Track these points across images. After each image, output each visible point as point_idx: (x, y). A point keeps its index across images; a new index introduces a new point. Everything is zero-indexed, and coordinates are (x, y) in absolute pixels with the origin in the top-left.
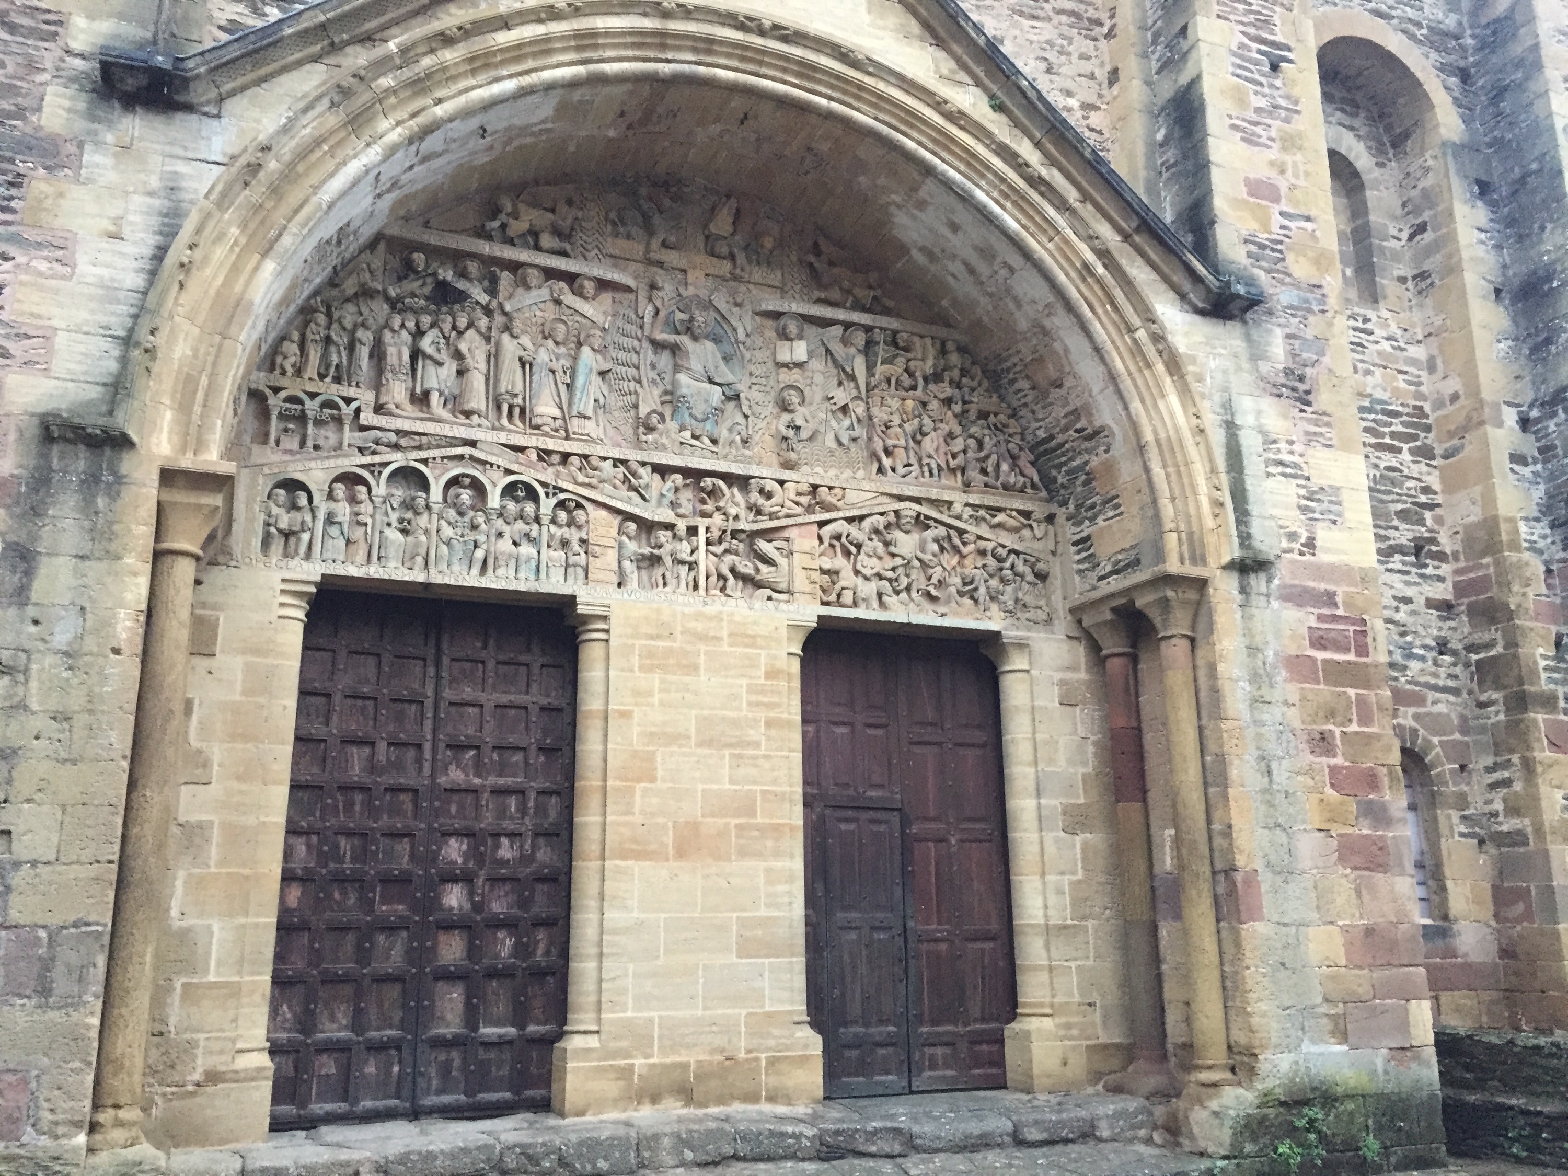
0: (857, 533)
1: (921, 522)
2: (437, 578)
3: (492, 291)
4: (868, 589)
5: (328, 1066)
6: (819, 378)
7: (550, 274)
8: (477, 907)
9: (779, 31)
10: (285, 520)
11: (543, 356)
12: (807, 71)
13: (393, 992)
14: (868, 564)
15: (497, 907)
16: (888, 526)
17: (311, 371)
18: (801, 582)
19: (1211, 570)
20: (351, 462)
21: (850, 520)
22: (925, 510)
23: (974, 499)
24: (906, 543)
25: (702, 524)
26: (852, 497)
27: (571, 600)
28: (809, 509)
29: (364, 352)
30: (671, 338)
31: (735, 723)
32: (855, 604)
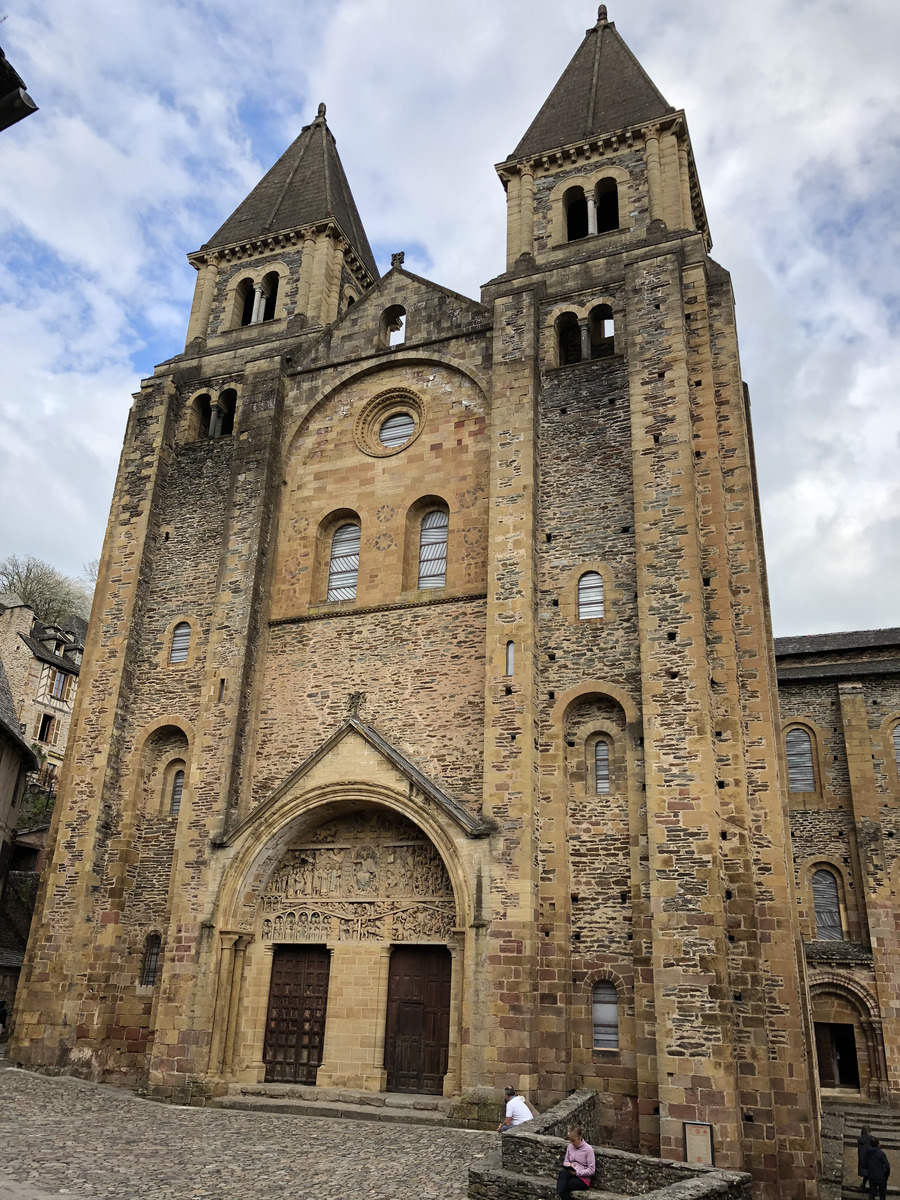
0: (404, 916)
1: (425, 909)
2: (296, 942)
3: (314, 858)
4: (406, 934)
5: (278, 1068)
6: (398, 866)
7: (328, 850)
8: (311, 1029)
9: (350, 783)
10: (266, 930)
11: (325, 876)
12: (360, 790)
13: (293, 1050)
14: (407, 926)
15: (316, 1029)
16: (415, 912)
17: (274, 890)
18: (386, 934)
19: (467, 929)
20: (278, 914)
21: (403, 912)
22: (425, 905)
23: (441, 899)
24: (421, 916)
25: (360, 918)
26: (404, 904)
27: (325, 945)
28: (392, 909)
29: (284, 883)
30: (358, 861)
31: (364, 978)
32: (403, 940)
